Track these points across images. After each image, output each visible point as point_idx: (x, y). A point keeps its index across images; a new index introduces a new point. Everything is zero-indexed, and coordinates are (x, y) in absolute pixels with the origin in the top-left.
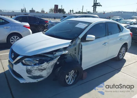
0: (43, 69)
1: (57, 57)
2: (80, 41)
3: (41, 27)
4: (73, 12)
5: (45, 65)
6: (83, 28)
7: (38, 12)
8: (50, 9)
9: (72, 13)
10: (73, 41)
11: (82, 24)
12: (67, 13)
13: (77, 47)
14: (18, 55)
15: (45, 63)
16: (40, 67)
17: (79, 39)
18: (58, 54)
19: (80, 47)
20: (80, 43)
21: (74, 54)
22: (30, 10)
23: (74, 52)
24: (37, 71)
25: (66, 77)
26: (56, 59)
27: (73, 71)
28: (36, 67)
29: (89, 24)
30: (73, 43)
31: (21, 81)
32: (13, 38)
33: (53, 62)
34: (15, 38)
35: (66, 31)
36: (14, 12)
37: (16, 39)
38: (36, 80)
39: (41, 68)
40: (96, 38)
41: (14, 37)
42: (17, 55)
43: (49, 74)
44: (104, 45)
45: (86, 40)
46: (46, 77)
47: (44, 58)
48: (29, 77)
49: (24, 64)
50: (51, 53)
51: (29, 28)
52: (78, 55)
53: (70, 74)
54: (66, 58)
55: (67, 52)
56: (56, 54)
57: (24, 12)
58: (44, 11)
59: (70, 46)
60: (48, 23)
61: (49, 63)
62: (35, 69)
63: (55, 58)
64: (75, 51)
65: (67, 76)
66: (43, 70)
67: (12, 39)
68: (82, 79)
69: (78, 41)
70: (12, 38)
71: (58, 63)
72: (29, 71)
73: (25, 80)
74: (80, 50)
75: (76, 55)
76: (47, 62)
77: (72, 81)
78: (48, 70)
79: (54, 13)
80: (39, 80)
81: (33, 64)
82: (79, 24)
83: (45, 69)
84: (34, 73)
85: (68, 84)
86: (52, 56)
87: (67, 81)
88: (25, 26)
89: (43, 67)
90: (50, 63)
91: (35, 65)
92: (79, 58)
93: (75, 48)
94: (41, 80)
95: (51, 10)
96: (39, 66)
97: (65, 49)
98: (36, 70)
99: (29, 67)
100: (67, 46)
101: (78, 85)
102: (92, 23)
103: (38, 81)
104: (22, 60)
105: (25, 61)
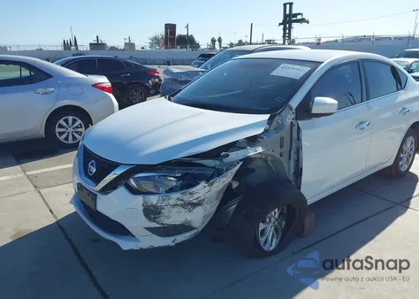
0: (194, 201)
1: (232, 165)
2: (294, 116)
3: (136, 91)
4: (220, 45)
5: (201, 190)
6: (298, 78)
7: (113, 48)
8: (152, 36)
9: (217, 47)
10: (275, 116)
11: (290, 66)
12: (202, 47)
13: (285, 133)
14: (115, 165)
15: (203, 184)
16: (187, 198)
17: (291, 109)
18: (235, 156)
19: (295, 135)
20: (294, 122)
21: (278, 156)
22: (91, 44)
23: (278, 150)
24: (176, 209)
25: (260, 229)
26: (230, 172)
27: (276, 210)
28: (175, 196)
29: (314, 65)
30: (274, 124)
31: (125, 245)
32: (64, 124)
33: (223, 180)
34: (70, 121)
35: (229, 94)
36: (41, 49)
37: (73, 124)
38: (172, 239)
39: (191, 199)
40: (340, 108)
41: (66, 121)
42: (106, 166)
43: (209, 219)
44: (358, 129)
45: (313, 112)
46: (200, 229)
47: (194, 171)
48: (148, 229)
49: (134, 191)
50: (215, 154)
51: (108, 90)
52: (290, 159)
53: (270, 220)
54: (253, 171)
55: (260, 150)
56: (228, 156)
57: (73, 48)
58: (133, 45)
59: (266, 131)
60: (158, 77)
61: (212, 184)
62: (172, 202)
63: (227, 170)
64: (281, 147)
65: (262, 226)
66: (194, 205)
67: (61, 126)
68: (300, 234)
69: (288, 117)
70: (62, 122)
71: (235, 185)
72: (151, 212)
73: (137, 240)
74: (294, 145)
75: (284, 160)
76: (208, 181)
77: (274, 241)
78: (209, 207)
79: (166, 48)
80: (180, 238)
81: (162, 190)
82: (282, 66)
83: (199, 204)
84: (167, 217)
85: (266, 248)
86: (218, 163)
87: (262, 240)
88: (96, 86)
89: (196, 196)
90: (215, 185)
91: (172, 190)
92: (292, 171)
93: (282, 139)
94: (184, 239)
95: (155, 41)
96: (183, 194)
97: (252, 141)
98: (174, 206)
99: (153, 200)
100: (260, 131)
101: (294, 253)
102: (322, 62)
103: (176, 242)
104: (128, 179)
105: (136, 180)
